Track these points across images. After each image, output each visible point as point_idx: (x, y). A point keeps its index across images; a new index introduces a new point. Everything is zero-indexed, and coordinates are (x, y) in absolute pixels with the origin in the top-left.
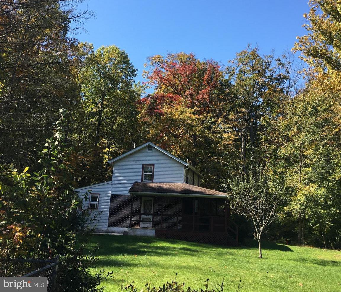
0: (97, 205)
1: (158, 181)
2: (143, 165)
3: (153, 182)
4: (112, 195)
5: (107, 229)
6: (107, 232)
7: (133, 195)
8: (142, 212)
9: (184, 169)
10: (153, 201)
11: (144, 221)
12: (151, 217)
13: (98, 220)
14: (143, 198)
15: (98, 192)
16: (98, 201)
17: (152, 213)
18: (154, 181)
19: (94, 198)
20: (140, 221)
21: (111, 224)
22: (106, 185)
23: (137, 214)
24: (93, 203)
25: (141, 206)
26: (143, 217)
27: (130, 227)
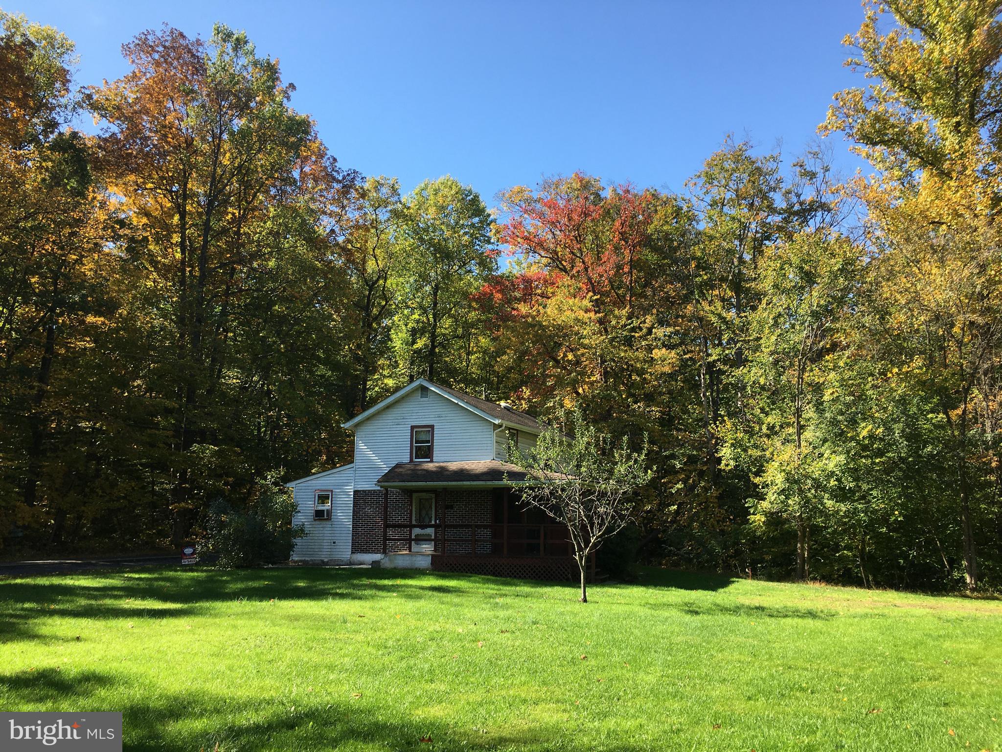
0: (329, 512)
1: (443, 459)
2: (413, 428)
3: (432, 461)
4: (356, 492)
5: (351, 558)
6: (351, 564)
7: (387, 490)
8: (414, 522)
9: (494, 430)
10: (434, 501)
11: (419, 539)
12: (430, 531)
13: (332, 541)
14: (415, 495)
15: (330, 488)
16: (330, 504)
17: (433, 522)
18: (435, 459)
19: (323, 499)
20: (410, 540)
21: (357, 548)
22: (342, 472)
23: (405, 526)
24: (320, 508)
25: (411, 511)
26: (416, 531)
27: (384, 552)
